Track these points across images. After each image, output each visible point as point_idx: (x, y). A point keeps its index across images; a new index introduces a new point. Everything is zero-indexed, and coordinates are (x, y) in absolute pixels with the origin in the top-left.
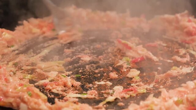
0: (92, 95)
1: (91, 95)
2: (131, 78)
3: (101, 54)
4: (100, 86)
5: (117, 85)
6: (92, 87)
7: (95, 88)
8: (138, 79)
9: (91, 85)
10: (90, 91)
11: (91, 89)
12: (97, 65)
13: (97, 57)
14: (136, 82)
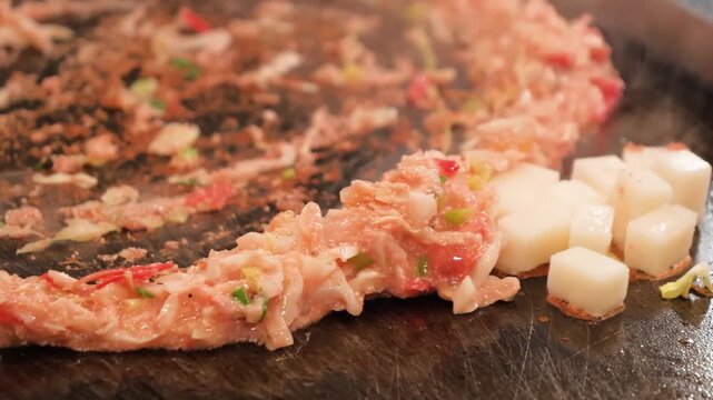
0: (22, 226)
1: (18, 228)
2: (167, 158)
3: (51, 69)
4: (51, 190)
5: (113, 183)
6: (22, 197)
7: (35, 198)
8: (190, 157)
9: (17, 189)
10: (16, 212)
11: (19, 205)
12: (41, 112)
13: (39, 81)
14: (187, 170)
